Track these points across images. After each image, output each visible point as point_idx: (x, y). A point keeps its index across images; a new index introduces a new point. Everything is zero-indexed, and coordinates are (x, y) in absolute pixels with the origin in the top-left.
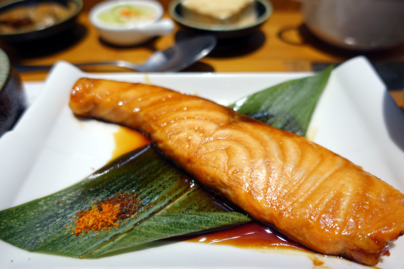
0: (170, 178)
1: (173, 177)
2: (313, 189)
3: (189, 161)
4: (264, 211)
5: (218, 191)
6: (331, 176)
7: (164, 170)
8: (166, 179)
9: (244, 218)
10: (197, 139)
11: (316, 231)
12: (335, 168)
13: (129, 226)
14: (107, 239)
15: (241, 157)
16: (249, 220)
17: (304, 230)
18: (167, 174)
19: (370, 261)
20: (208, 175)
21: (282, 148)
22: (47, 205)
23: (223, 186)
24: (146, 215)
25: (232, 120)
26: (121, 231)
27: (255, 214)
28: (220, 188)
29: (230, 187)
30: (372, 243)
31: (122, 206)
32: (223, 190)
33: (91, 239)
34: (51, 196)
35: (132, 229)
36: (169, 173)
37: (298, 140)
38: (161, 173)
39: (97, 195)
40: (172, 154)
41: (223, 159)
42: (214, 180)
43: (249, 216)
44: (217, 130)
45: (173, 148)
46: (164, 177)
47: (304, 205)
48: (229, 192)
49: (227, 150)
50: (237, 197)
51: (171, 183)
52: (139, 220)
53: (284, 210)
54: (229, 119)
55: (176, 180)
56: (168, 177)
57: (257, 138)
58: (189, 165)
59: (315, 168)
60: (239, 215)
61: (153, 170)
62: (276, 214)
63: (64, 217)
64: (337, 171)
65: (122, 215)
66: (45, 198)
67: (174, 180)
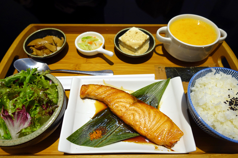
2: (157, 128)
3: (121, 117)
5: (130, 126)
6: (163, 124)
9: (138, 135)
10: (124, 110)
11: (156, 140)
12: (164, 121)
13: (105, 138)
14: (100, 142)
15: (137, 117)
16: (139, 135)
17: (154, 139)
19: (169, 148)
20: (127, 122)
21: (149, 114)
22: (80, 131)
24: (109, 134)
25: (135, 102)
26: (103, 139)
27: (141, 134)
29: (134, 126)
30: (170, 144)
31: (102, 131)
32: (132, 126)
33: (96, 142)
34: (81, 128)
35: (106, 138)
37: (155, 110)
39: (94, 127)
41: (132, 117)
42: (129, 123)
43: (139, 134)
44: (130, 106)
45: (116, 112)
47: (154, 132)
48: (134, 127)
49: (133, 114)
50: (136, 129)
52: (107, 135)
53: (149, 134)
54: (134, 102)
57: (142, 110)
59: (159, 121)
60: (136, 134)
62: (146, 135)
63: (86, 135)
64: (164, 122)
65: (103, 134)
66: (79, 129)
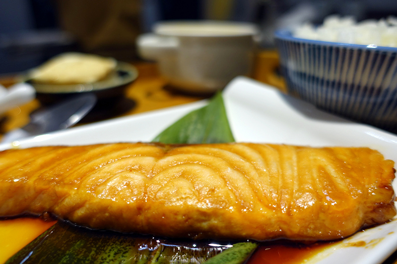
0: (116, 254)
1: (119, 251)
2: (295, 174)
3: (140, 209)
4: (270, 219)
7: (98, 248)
8: (111, 258)
12: (293, 151)
18: (107, 251)
20: (176, 214)
21: (237, 153)
23: (203, 218)
25: (165, 149)
28: (199, 225)
36: (110, 248)
38: (97, 253)
40: (107, 214)
44: (156, 161)
46: (105, 256)
51: (122, 258)
54: (162, 149)
55: (127, 252)
56: (112, 254)
57: (206, 154)
58: (141, 218)
59: (280, 157)
60: (242, 245)
61: (80, 256)
64: (298, 153)
67: (125, 253)
